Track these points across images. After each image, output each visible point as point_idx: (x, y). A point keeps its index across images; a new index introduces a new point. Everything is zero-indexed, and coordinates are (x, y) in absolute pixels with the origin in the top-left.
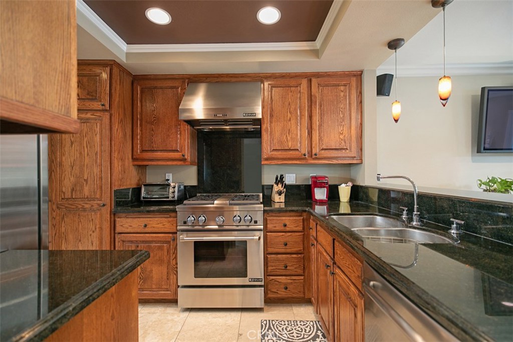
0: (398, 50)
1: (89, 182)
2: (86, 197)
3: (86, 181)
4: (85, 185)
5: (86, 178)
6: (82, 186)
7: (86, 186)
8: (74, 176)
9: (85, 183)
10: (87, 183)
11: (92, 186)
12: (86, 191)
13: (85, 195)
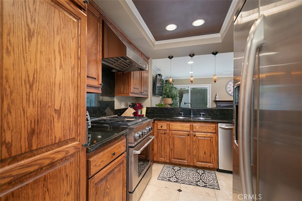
0: (172, 59)
1: (62, 115)
2: (57, 141)
3: (58, 112)
4: (56, 120)
5: (57, 108)
6: (51, 123)
7: (58, 122)
8: (34, 104)
9: (56, 116)
10: (59, 116)
11: (67, 121)
12: (58, 131)
13: (55, 137)
